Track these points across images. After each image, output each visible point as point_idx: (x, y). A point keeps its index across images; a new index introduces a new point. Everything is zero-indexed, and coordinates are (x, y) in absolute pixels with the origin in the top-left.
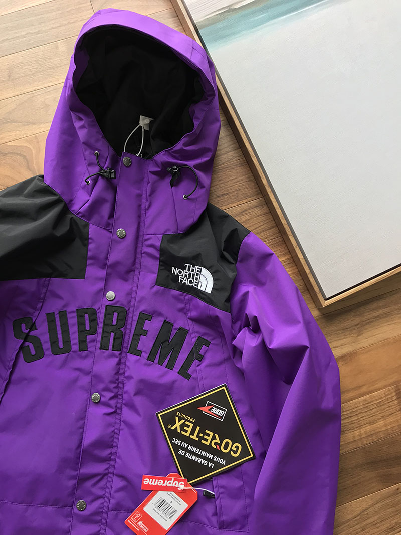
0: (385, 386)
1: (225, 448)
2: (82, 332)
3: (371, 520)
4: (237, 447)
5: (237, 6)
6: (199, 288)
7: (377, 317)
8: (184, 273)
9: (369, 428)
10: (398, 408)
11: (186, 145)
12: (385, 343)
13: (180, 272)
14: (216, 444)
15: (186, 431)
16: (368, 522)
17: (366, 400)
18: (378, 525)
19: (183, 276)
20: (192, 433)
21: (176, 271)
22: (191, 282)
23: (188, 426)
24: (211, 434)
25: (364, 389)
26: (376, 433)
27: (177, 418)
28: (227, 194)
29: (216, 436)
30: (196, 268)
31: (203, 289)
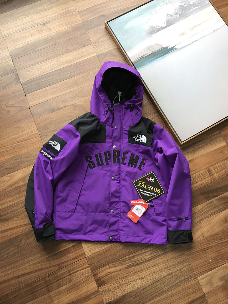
0: (204, 169)
1: (155, 190)
2: (106, 159)
3: (204, 212)
4: (159, 190)
5: (145, 56)
6: (142, 142)
7: (199, 147)
8: (137, 138)
9: (200, 182)
10: (209, 175)
11: (134, 99)
12: (203, 156)
13: (135, 138)
14: (152, 189)
15: (142, 186)
16: (203, 212)
17: (198, 174)
18: (207, 213)
19: (136, 139)
20: (144, 187)
21: (134, 137)
22: (139, 140)
23: (143, 185)
24: (150, 186)
25: (197, 170)
26: (203, 184)
27: (139, 183)
28: (147, 113)
29: (152, 187)
30: (141, 135)
31: (143, 142)
